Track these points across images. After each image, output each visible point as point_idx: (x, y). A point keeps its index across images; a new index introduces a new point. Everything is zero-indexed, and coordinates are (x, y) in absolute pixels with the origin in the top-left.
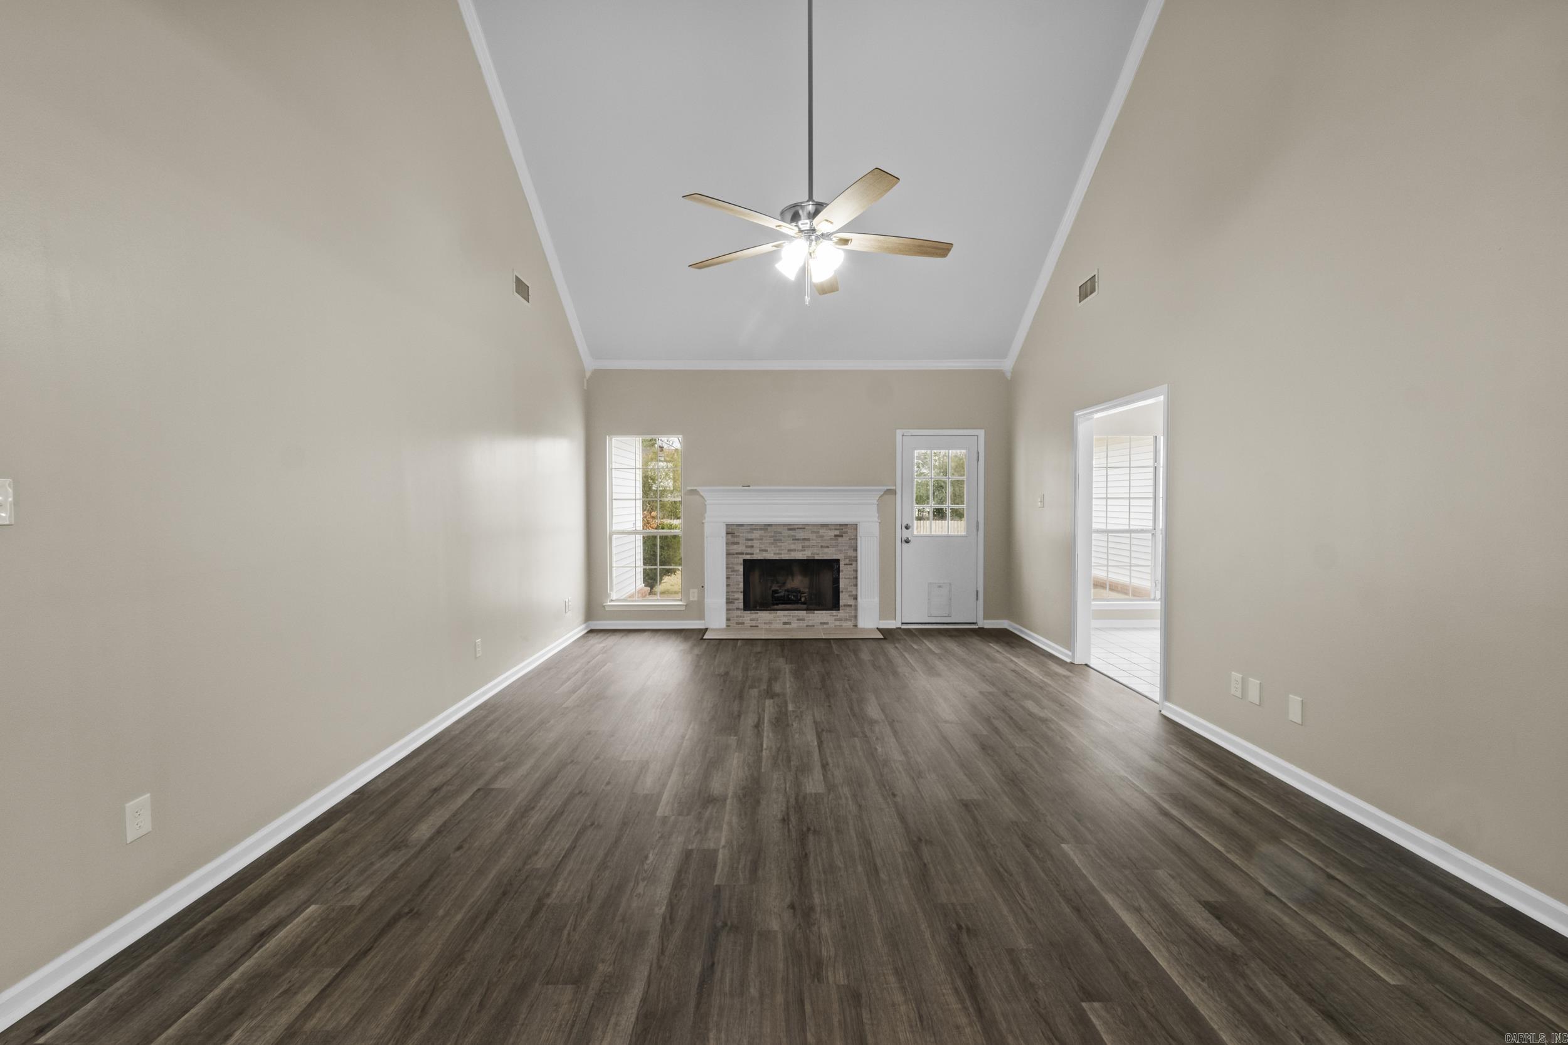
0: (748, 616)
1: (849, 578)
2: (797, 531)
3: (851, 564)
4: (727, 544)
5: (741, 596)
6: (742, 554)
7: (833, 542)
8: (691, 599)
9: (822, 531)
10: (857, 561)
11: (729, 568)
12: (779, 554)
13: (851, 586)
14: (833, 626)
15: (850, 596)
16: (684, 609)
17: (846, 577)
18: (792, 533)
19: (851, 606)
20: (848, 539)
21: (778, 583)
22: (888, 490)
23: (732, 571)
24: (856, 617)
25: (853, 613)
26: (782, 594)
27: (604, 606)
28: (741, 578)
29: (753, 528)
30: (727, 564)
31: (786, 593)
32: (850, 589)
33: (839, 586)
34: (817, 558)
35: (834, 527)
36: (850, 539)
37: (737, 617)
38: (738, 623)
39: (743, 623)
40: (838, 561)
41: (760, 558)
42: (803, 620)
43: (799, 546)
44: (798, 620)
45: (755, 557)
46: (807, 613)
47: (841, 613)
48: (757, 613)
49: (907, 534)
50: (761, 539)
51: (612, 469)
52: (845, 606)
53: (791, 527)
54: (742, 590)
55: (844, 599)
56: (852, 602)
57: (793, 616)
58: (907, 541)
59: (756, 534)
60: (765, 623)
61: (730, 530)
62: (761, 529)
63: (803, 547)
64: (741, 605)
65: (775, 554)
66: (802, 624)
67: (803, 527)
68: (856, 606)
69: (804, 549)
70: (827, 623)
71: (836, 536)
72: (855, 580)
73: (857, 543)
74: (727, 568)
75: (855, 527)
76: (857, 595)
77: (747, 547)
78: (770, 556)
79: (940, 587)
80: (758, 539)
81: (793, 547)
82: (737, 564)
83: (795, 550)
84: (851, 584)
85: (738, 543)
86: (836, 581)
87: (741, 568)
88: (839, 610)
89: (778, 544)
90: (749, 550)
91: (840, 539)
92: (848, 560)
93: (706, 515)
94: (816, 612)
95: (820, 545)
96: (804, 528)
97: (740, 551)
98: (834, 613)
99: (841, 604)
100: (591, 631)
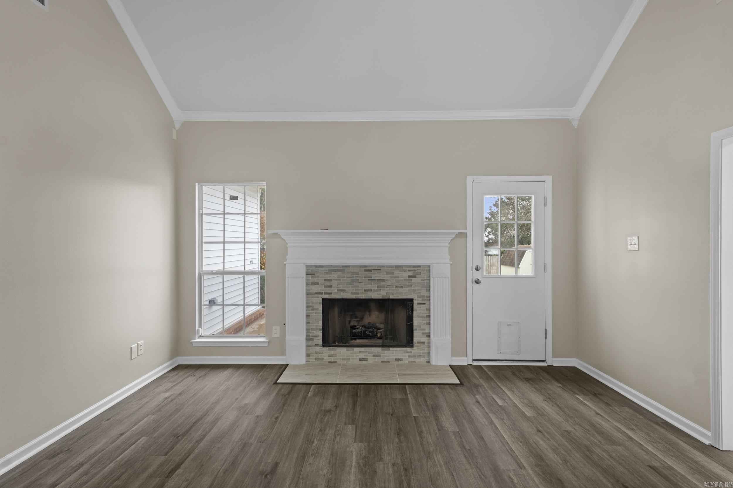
0: (327, 352)
1: (422, 317)
2: (373, 272)
3: (424, 304)
4: (307, 284)
5: (320, 333)
6: (322, 293)
7: (407, 283)
8: (274, 336)
9: (397, 273)
10: (429, 300)
11: (308, 306)
12: (355, 293)
13: (425, 324)
14: (407, 362)
15: (423, 333)
16: (267, 345)
17: (420, 315)
18: (368, 274)
19: (424, 343)
20: (420, 279)
21: (356, 317)
22: (460, 233)
23: (312, 310)
24: (429, 353)
25: (426, 350)
26: (359, 330)
27: (192, 343)
28: (320, 317)
29: (332, 269)
30: (307, 303)
31: (364, 329)
32: (423, 327)
33: (412, 324)
34: (391, 297)
35: (408, 269)
36: (423, 280)
37: (316, 353)
38: (317, 359)
39: (322, 359)
40: (412, 300)
41: (337, 297)
42: (379, 356)
43: (375, 286)
44: (374, 356)
45: (333, 296)
46: (382, 350)
47: (415, 350)
48: (336, 350)
49: (477, 275)
50: (340, 280)
51: (202, 214)
52: (418, 343)
53: (367, 269)
54: (321, 328)
55: (417, 336)
56: (425, 339)
57: (369, 353)
58: (477, 282)
59: (335, 275)
60: (343, 359)
61: (310, 272)
62: (339, 270)
63: (378, 287)
64: (320, 342)
65: (352, 293)
66: (377, 360)
67: (378, 269)
68: (429, 343)
69: (379, 289)
70: (401, 360)
71: (409, 277)
72: (428, 318)
73: (429, 283)
74: (307, 307)
75: (428, 268)
76: (429, 333)
77: (326, 287)
78: (348, 295)
79: (509, 325)
80: (337, 280)
81: (369, 287)
82: (317, 303)
83: (371, 290)
84: (424, 322)
85: (317, 283)
86: (410, 319)
87: (320, 307)
88: (413, 346)
89: (355, 285)
90: (328, 290)
91: (414, 280)
92: (421, 299)
93: (287, 257)
94: (390, 348)
95: (394, 285)
96: (380, 269)
97: (319, 291)
98: (409, 349)
99: (414, 341)
100: (178, 368)
